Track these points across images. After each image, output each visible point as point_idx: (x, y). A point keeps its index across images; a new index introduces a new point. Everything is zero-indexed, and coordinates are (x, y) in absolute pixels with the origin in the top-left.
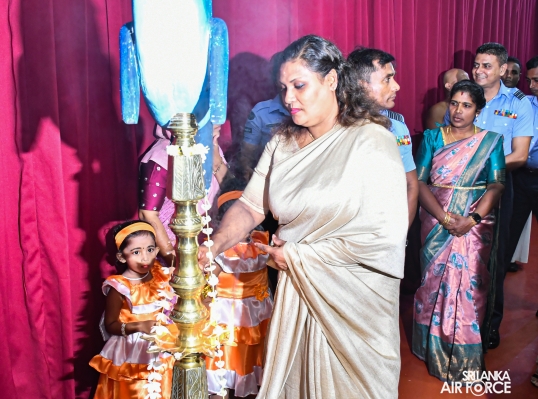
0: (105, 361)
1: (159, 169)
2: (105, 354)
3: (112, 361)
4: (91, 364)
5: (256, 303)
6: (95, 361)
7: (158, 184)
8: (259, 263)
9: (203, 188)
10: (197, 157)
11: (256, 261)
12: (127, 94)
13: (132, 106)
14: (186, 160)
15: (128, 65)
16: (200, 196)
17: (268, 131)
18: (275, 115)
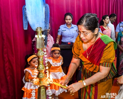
0: (25, 88)
2: (25, 87)
3: (27, 88)
4: (22, 89)
5: (60, 73)
10: (43, 38)
12: (25, 23)
13: (26, 26)
14: (40, 38)
15: (24, 15)
16: (43, 47)
17: (63, 32)
18: (65, 28)
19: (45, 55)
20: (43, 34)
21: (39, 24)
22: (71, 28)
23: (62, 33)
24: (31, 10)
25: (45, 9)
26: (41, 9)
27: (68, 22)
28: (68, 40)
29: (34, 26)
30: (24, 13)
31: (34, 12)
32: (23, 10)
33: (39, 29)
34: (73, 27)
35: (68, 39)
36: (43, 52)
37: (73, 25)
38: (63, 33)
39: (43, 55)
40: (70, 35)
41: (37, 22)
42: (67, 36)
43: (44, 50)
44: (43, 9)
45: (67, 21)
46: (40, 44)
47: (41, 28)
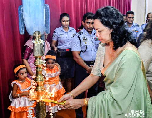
0: (13, 107)
1: (28, 47)
2: (12, 105)
3: (15, 107)
4: (8, 109)
6: (10, 107)
7: (27, 52)
8: (56, 74)
9: (43, 52)
10: (41, 44)
11: (55, 74)
12: (21, 26)
13: (22, 30)
14: (38, 44)
15: (21, 17)
16: (42, 55)
17: (60, 36)
18: (62, 32)
19: (44, 64)
20: (41, 40)
21: (38, 28)
22: (69, 31)
23: (58, 37)
24: (30, 11)
25: (45, 10)
26: (41, 10)
27: (66, 24)
28: (66, 46)
29: (31, 30)
30: (21, 15)
31: (33, 14)
32: (19, 11)
33: (37, 34)
34: (70, 31)
35: (66, 44)
36: (42, 60)
37: (70, 28)
38: (60, 38)
39: (42, 64)
40: (68, 40)
41: (35, 26)
42: (65, 41)
43: (43, 58)
44: (43, 10)
45: (64, 23)
46: (38, 51)
47: (39, 32)
